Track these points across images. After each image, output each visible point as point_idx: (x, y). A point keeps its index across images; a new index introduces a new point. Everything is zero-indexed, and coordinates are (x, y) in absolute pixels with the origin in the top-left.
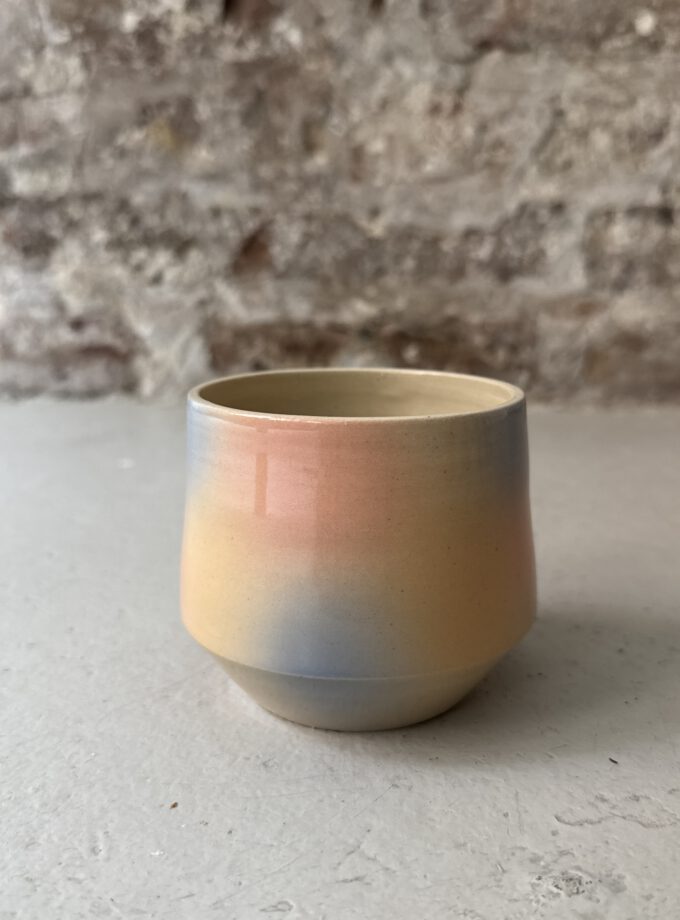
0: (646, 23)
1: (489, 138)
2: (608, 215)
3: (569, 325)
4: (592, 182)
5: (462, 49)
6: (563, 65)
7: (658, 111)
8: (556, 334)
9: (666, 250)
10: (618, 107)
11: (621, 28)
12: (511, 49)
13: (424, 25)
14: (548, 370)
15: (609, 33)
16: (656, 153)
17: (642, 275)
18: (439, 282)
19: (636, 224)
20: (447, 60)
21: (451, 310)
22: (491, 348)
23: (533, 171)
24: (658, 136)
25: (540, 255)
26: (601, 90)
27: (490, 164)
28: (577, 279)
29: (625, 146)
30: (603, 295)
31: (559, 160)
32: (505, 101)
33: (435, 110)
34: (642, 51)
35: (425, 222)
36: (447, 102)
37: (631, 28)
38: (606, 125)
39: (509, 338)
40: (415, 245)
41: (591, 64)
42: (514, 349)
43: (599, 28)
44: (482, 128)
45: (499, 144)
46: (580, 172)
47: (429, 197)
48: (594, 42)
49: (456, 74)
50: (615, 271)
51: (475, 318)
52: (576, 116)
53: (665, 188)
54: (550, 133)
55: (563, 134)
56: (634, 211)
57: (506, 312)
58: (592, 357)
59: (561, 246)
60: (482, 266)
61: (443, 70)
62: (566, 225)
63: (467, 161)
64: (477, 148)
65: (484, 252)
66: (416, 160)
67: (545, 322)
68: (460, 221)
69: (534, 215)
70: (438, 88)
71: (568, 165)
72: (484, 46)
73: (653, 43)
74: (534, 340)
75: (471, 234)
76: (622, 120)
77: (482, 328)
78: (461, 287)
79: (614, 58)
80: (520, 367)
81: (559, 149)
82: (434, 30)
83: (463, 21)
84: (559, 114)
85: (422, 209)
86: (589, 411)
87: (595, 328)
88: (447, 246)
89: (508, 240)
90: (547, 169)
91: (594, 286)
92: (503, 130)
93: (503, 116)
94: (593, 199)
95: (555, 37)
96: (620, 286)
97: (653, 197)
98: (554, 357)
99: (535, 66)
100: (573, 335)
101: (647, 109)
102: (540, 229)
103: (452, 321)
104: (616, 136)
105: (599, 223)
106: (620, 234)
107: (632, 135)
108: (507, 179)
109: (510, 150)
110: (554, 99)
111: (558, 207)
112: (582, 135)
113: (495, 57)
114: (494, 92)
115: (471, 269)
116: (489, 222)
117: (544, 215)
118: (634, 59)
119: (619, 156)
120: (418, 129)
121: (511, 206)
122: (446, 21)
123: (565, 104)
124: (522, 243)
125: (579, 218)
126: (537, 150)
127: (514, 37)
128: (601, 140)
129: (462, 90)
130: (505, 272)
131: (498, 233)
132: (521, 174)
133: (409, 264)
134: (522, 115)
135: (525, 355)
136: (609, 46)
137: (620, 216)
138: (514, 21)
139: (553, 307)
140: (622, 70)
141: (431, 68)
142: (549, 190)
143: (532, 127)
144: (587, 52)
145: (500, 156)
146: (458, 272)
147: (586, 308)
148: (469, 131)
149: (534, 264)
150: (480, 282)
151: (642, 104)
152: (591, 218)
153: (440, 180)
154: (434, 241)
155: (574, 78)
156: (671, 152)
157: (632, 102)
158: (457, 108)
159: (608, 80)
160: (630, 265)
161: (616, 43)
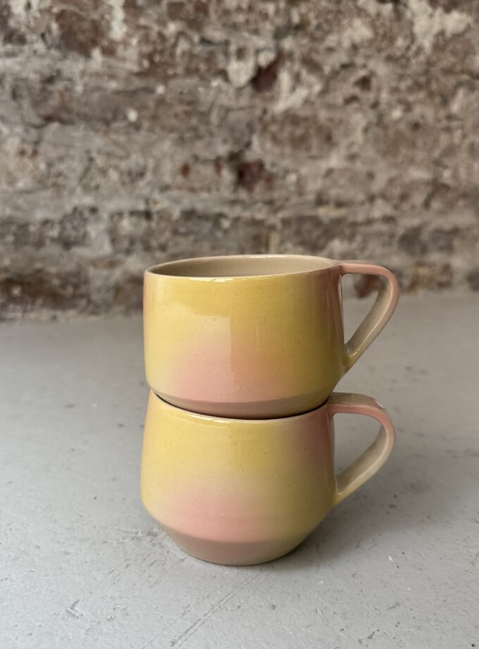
0: (133, 116)
1: (54, 170)
2: (120, 214)
3: (105, 272)
4: (110, 197)
5: (37, 121)
6: (92, 133)
7: (141, 161)
8: (99, 278)
9: (150, 233)
10: (121, 158)
11: (121, 117)
12: (63, 122)
13: (14, 104)
14: (95, 297)
15: (115, 118)
16: (142, 183)
17: (139, 246)
18: (28, 249)
19: (134, 219)
20: (28, 126)
21: (38, 265)
22: (63, 286)
23: (79, 190)
24: (141, 174)
25: (85, 235)
26: (112, 148)
27: (55, 185)
28: (107, 249)
29: (126, 179)
30: (120, 256)
31: (93, 184)
32: (62, 151)
33: (22, 153)
34: (132, 130)
35: (18, 214)
36: (29, 149)
37: (125, 118)
38: (116, 168)
39: (74, 280)
40: (13, 228)
41: (106, 133)
42: (76, 286)
43: (109, 116)
44: (50, 165)
45: (59, 174)
46: (103, 191)
47: (21, 202)
48: (107, 123)
49: (34, 133)
50: (125, 244)
51: (53, 270)
52: (100, 161)
53: (147, 201)
54: (87, 170)
55: (94, 170)
56: (133, 213)
57: (70, 267)
58: (117, 289)
59: (96, 230)
60: (53, 240)
61: (27, 131)
62: (98, 220)
63: (41, 183)
64: (49, 175)
65: (54, 233)
66: (12, 181)
67: (92, 271)
68: (40, 215)
69: (81, 214)
70: (23, 141)
71: (97, 187)
72: (49, 119)
73: (136, 126)
74: (86, 281)
75: (46, 222)
76: (124, 165)
77: (58, 275)
78: (43, 252)
79: (117, 132)
80: (82, 296)
81: (92, 179)
82: (20, 107)
83: (36, 104)
84: (91, 160)
85: (17, 208)
86: (120, 318)
87: (117, 274)
88: (32, 229)
89: (68, 226)
90: (87, 189)
91: (116, 251)
92: (62, 167)
93: (61, 159)
94: (111, 206)
95: (86, 118)
96: (128, 252)
97: (141, 206)
98: (99, 290)
99: (78, 133)
100: (107, 278)
101: (135, 160)
102: (85, 220)
103: (39, 271)
104: (122, 173)
105: (116, 218)
106: (126, 225)
107: (130, 173)
108: (65, 193)
109: (66, 178)
110: (88, 152)
111: (94, 210)
112: (104, 172)
113: (55, 126)
114: (55, 145)
115: (48, 242)
116: (56, 216)
117: (87, 214)
118: (127, 133)
119: (123, 184)
120: (12, 163)
121: (68, 208)
122: (26, 103)
123: (94, 155)
124: (75, 228)
125: (105, 216)
126: (81, 179)
127: (65, 116)
128: (114, 175)
129: (37, 143)
130: (67, 244)
131: (61, 222)
132: (72, 192)
133: (10, 239)
134: (73, 158)
135: (83, 290)
136: (115, 125)
137: (126, 215)
138: (64, 107)
139: (94, 263)
140: (122, 139)
141: (19, 129)
142: (88, 200)
143: (78, 166)
144: (104, 128)
145: (61, 181)
146: (40, 244)
147: (112, 264)
148: (42, 166)
149: (82, 240)
150: (53, 250)
151: (134, 157)
152: (112, 216)
153: (27, 192)
154: (24, 227)
155: (98, 141)
156: (149, 183)
157: (128, 156)
158: (35, 153)
159: (115, 143)
160: (132, 242)
161: (117, 125)
